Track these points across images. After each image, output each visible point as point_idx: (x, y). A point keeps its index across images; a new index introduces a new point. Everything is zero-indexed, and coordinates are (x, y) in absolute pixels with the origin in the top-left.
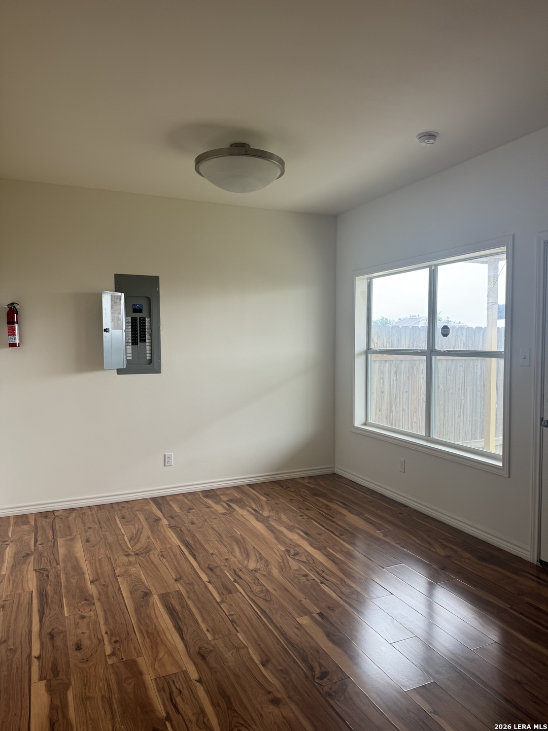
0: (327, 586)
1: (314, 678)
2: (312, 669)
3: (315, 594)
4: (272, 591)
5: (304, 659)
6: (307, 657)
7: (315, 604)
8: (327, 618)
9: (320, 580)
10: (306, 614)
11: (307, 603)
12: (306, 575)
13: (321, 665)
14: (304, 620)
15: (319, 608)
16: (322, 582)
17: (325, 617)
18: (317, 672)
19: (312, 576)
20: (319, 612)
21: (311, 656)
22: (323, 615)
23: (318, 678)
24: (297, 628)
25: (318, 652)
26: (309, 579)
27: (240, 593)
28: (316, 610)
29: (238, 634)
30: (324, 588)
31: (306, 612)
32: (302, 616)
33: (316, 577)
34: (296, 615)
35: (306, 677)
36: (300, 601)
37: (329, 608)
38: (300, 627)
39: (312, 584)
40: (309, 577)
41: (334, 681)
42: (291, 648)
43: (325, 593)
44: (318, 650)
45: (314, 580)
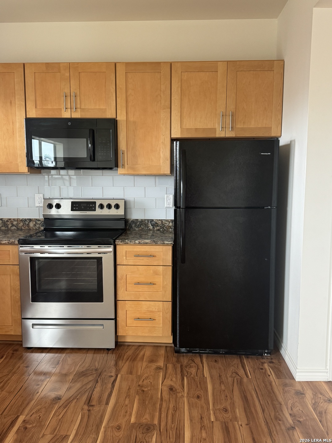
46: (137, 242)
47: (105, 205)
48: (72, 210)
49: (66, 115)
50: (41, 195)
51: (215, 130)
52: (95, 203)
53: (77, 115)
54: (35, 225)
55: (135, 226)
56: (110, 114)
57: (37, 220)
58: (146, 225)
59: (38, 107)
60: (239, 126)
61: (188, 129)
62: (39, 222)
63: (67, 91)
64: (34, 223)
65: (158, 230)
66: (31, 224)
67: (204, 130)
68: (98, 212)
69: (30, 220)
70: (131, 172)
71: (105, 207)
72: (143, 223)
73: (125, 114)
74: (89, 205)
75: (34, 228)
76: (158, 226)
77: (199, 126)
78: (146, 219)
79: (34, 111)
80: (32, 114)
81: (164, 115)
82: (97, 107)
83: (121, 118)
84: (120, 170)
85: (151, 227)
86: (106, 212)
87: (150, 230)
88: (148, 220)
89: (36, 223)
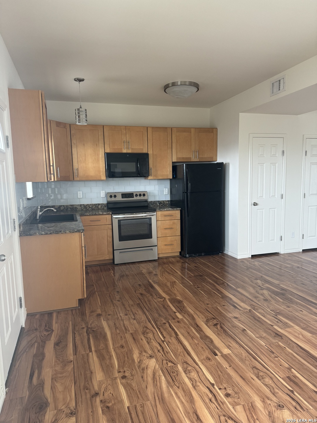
0: (209, 381)
1: (220, 324)
2: (221, 327)
3: (219, 372)
4: (255, 378)
5: (225, 331)
6: (224, 332)
7: (219, 363)
8: (212, 351)
9: (214, 388)
10: (225, 355)
11: (225, 365)
12: (227, 395)
13: (217, 328)
14: (226, 351)
15: (216, 359)
16: (213, 385)
17: (213, 353)
18: (219, 326)
19: (221, 394)
20: (216, 357)
21: (222, 332)
22: (214, 354)
23: (218, 324)
24: (230, 346)
25: (218, 334)
26: (224, 390)
27: (280, 377)
28: (219, 358)
29: (265, 345)
30: (212, 378)
31: (225, 357)
32: (228, 354)
33: (217, 392)
34: (232, 355)
35: (224, 324)
36: (230, 366)
37: (209, 359)
38: (229, 347)
39: (222, 384)
40: (224, 393)
41: (211, 322)
42: (232, 336)
43: (211, 373)
44: (218, 335)
45: (220, 389)
46: (166, 209)
47: (138, 195)
48: (122, 198)
49: (125, 151)
50: (104, 191)
51: (191, 158)
52: (133, 194)
53: (130, 151)
54: (101, 207)
55: (151, 204)
56: (145, 151)
57: (102, 204)
58: (156, 204)
59: (110, 147)
60: (201, 156)
61: (179, 158)
62: (104, 205)
63: (125, 139)
64: (101, 205)
65: (162, 206)
66: (99, 207)
67: (186, 158)
68: (135, 198)
69: (99, 204)
70: (155, 178)
71: (142, 195)
72: (155, 203)
73: (152, 151)
74: (130, 195)
75: (101, 208)
76: (161, 204)
77: (184, 156)
78: (155, 200)
79: (109, 149)
80: (108, 151)
81: (169, 151)
82: (139, 148)
83: (150, 152)
84: (150, 178)
85: (158, 205)
86: (138, 198)
87: (158, 206)
88: (157, 201)
89: (102, 206)
